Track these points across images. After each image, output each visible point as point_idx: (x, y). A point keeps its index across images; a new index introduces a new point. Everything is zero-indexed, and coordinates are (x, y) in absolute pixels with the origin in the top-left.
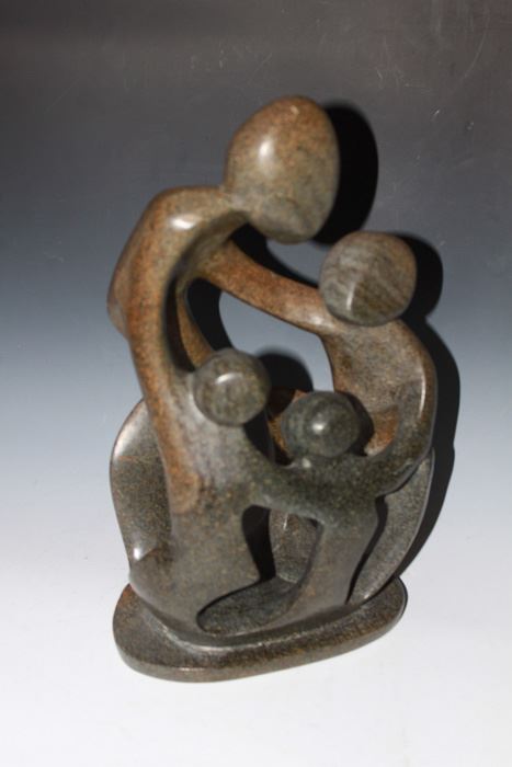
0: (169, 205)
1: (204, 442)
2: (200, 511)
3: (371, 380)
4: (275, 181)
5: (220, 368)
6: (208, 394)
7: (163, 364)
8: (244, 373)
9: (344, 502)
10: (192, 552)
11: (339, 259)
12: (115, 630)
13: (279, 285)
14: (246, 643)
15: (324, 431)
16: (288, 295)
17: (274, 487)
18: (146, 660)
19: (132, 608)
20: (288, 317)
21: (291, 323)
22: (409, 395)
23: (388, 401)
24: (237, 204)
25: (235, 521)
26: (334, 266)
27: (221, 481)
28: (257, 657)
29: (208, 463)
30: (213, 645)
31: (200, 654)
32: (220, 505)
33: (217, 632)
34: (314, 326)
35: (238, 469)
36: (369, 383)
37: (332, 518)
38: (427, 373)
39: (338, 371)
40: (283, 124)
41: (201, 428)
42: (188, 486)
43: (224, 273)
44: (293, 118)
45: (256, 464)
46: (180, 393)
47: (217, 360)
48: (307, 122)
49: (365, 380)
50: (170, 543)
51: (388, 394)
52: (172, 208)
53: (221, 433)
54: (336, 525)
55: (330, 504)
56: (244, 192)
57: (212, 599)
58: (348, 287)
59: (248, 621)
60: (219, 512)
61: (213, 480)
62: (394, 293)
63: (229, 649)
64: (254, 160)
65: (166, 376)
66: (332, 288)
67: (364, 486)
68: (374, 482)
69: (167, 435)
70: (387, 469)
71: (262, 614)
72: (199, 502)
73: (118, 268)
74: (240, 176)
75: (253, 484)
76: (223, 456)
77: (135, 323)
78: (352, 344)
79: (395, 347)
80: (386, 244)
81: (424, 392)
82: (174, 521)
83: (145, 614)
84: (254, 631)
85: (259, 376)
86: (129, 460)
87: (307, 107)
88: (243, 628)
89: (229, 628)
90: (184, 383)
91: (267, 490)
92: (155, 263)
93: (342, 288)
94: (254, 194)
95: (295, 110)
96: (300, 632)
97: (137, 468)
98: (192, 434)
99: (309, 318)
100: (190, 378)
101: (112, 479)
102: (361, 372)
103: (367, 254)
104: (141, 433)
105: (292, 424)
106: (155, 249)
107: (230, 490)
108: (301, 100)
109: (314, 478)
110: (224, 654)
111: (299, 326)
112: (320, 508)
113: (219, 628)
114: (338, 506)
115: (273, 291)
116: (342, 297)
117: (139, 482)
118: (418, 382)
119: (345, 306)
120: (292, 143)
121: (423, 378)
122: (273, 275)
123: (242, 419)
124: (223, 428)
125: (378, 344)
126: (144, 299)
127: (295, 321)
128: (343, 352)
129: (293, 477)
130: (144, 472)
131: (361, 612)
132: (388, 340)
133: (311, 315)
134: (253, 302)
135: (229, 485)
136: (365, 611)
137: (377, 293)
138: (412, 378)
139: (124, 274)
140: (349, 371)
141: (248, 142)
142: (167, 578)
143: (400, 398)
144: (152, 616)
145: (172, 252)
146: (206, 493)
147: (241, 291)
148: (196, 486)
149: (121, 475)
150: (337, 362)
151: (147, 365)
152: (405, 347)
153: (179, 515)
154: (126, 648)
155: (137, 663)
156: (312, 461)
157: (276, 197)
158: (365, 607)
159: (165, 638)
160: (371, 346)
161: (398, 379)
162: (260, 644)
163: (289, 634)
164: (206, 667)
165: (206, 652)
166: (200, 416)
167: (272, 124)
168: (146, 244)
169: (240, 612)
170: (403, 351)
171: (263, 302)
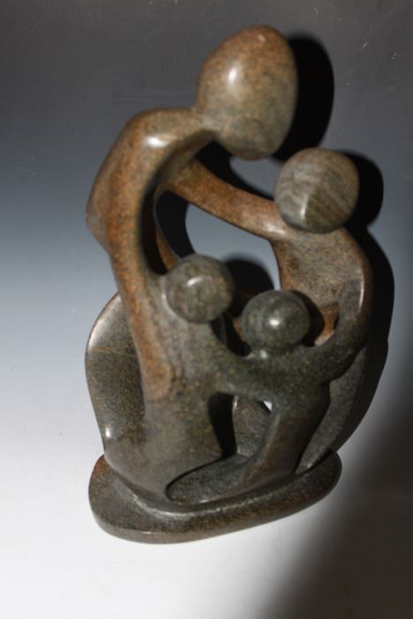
0: (147, 125)
1: (175, 337)
2: (172, 399)
3: (315, 280)
4: (244, 103)
5: (192, 272)
6: (180, 294)
7: (139, 269)
8: (213, 275)
9: (296, 387)
10: (164, 434)
11: (293, 174)
12: (91, 499)
13: (235, 196)
14: (206, 509)
15: (280, 326)
16: (244, 206)
17: (237, 377)
18: (120, 525)
19: (104, 479)
20: (245, 225)
21: (247, 230)
22: (349, 293)
23: (329, 298)
24: (208, 123)
25: (202, 406)
26: (288, 180)
27: (190, 372)
28: (217, 521)
29: (179, 356)
30: (178, 511)
31: (167, 519)
32: (189, 393)
33: (182, 500)
34: (266, 232)
35: (206, 361)
36: (313, 282)
37: (285, 402)
38: (365, 274)
39: (285, 271)
40: (252, 51)
41: (173, 324)
42: (161, 376)
43: (189, 186)
44: (261, 46)
45: (222, 356)
46: (154, 294)
47: (187, 265)
48: (272, 49)
49: (310, 279)
50: (144, 425)
51: (329, 292)
52: (150, 128)
53: (190, 329)
54: (288, 408)
55: (284, 390)
56: (214, 114)
57: (180, 473)
58: (302, 198)
59: (209, 490)
60: (188, 399)
61: (183, 371)
62: (341, 204)
63: (192, 514)
64: (223, 84)
65: (142, 279)
66: (288, 199)
67: (312, 373)
68: (321, 370)
69: (143, 332)
70: (332, 358)
71: (221, 484)
72: (171, 390)
73: (97, 181)
74: (211, 99)
75: (219, 374)
76: (192, 349)
77: (113, 231)
78: (300, 248)
79: (339, 251)
80: (334, 160)
81: (362, 291)
82: (148, 407)
83: (117, 484)
84: (214, 499)
85: (226, 279)
86: (102, 351)
87: (272, 36)
88: (205, 496)
89: (193, 497)
90: (157, 285)
91: (231, 379)
92: (133, 178)
93: (297, 200)
94: (224, 115)
95: (261, 38)
96: (252, 498)
97: (109, 358)
98: (166, 330)
99: (262, 225)
100: (163, 280)
101: (87, 368)
102: (307, 273)
103: (318, 169)
104: (112, 327)
105: (252, 321)
106: (133, 165)
107: (199, 380)
108: (267, 29)
109: (270, 367)
110: (188, 519)
111: (254, 233)
112: (276, 393)
113: (184, 497)
114: (291, 391)
115: (231, 202)
116: (297, 207)
117: (111, 370)
118: (357, 282)
119: (299, 215)
120: (259, 69)
121: (362, 277)
122: (231, 188)
123: (210, 317)
124: (193, 325)
125: (323, 248)
126: (122, 210)
127: (250, 228)
128: (292, 255)
129: (253, 367)
130: (115, 361)
131: (303, 480)
132: (332, 244)
133: (264, 223)
134: (215, 212)
135: (198, 375)
136: (307, 478)
137: (327, 203)
138: (353, 277)
139: (103, 187)
140: (296, 271)
141: (220, 67)
142: (141, 456)
143: (340, 295)
144: (123, 486)
145: (149, 167)
146: (177, 382)
147: (204, 202)
148: (169, 376)
149: (96, 364)
150: (285, 264)
151: (125, 269)
152: (347, 251)
153: (152, 402)
154: (102, 516)
155: (112, 528)
156: (268, 352)
157: (244, 117)
158: (307, 475)
159: (136, 506)
160: (317, 251)
161: (340, 278)
162: (218, 509)
163: (242, 500)
164: (173, 531)
165: (172, 518)
166: (172, 314)
167: (242, 51)
168: (125, 159)
169: (202, 483)
170: (345, 255)
171: (222, 211)
